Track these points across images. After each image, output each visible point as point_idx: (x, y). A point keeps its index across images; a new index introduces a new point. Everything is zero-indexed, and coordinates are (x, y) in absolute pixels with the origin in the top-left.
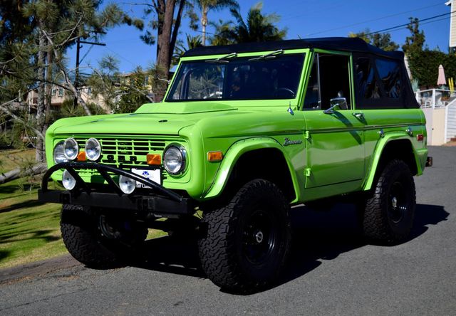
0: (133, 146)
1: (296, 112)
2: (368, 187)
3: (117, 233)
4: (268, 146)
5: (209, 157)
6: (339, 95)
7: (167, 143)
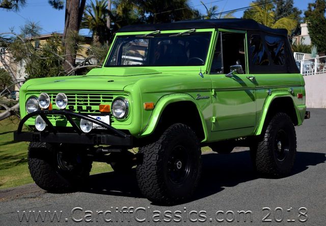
0: (89, 99)
1: (205, 75)
2: (259, 132)
3: (70, 166)
4: (185, 100)
5: (145, 107)
6: (237, 62)
7: (115, 97)
